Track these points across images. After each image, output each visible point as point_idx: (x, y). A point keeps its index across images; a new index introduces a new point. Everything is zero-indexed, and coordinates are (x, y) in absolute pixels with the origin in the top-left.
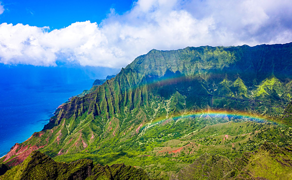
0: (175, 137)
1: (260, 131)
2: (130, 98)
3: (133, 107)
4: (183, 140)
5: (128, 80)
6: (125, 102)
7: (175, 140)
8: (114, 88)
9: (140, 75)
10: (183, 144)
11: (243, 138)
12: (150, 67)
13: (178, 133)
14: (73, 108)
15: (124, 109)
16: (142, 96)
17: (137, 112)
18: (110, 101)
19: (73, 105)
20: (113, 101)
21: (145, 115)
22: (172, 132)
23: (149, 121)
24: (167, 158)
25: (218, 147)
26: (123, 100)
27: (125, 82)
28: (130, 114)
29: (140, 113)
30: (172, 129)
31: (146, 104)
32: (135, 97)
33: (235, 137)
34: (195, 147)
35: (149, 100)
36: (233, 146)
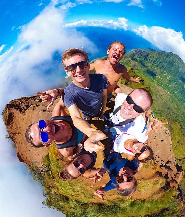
0: (163, 88)
1: (183, 116)
2: (159, 63)
3: (157, 66)
4: (165, 92)
5: (162, 57)
6: (156, 62)
7: (163, 89)
8: (155, 55)
9: (167, 58)
10: (164, 93)
11: (179, 112)
12: (173, 60)
13: (165, 88)
14: (138, 53)
15: (154, 64)
16: (163, 66)
17: (158, 69)
18: (152, 58)
19: (139, 52)
20: (152, 59)
21: (160, 72)
22: (164, 86)
23: (160, 75)
24: (157, 91)
25: (172, 105)
26: (156, 61)
27: (160, 56)
28: (155, 68)
29: (158, 70)
30: (165, 85)
31: (162, 69)
32: (160, 64)
33: (177, 109)
34: (167, 98)
35: (164, 69)
36: (175, 110)
